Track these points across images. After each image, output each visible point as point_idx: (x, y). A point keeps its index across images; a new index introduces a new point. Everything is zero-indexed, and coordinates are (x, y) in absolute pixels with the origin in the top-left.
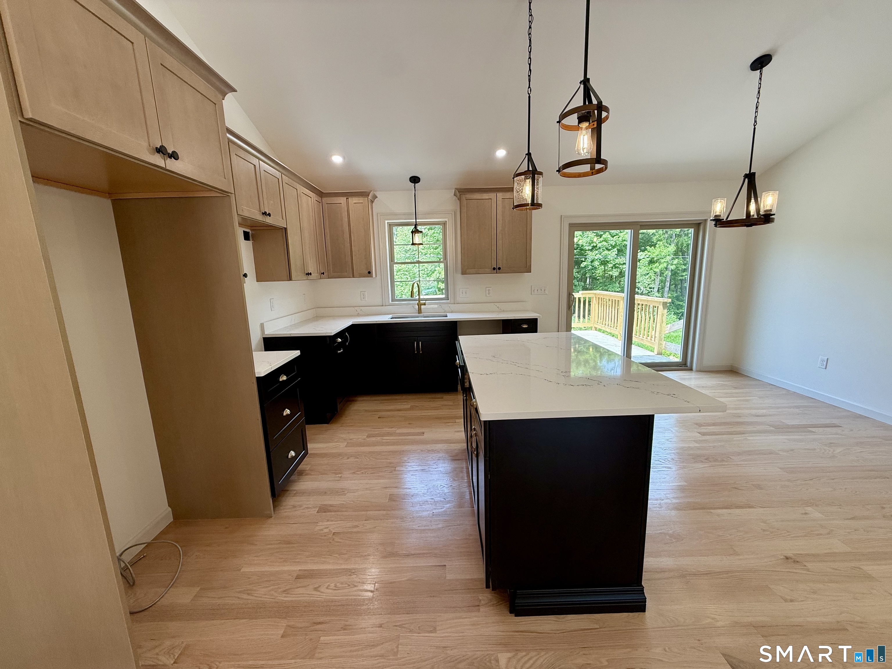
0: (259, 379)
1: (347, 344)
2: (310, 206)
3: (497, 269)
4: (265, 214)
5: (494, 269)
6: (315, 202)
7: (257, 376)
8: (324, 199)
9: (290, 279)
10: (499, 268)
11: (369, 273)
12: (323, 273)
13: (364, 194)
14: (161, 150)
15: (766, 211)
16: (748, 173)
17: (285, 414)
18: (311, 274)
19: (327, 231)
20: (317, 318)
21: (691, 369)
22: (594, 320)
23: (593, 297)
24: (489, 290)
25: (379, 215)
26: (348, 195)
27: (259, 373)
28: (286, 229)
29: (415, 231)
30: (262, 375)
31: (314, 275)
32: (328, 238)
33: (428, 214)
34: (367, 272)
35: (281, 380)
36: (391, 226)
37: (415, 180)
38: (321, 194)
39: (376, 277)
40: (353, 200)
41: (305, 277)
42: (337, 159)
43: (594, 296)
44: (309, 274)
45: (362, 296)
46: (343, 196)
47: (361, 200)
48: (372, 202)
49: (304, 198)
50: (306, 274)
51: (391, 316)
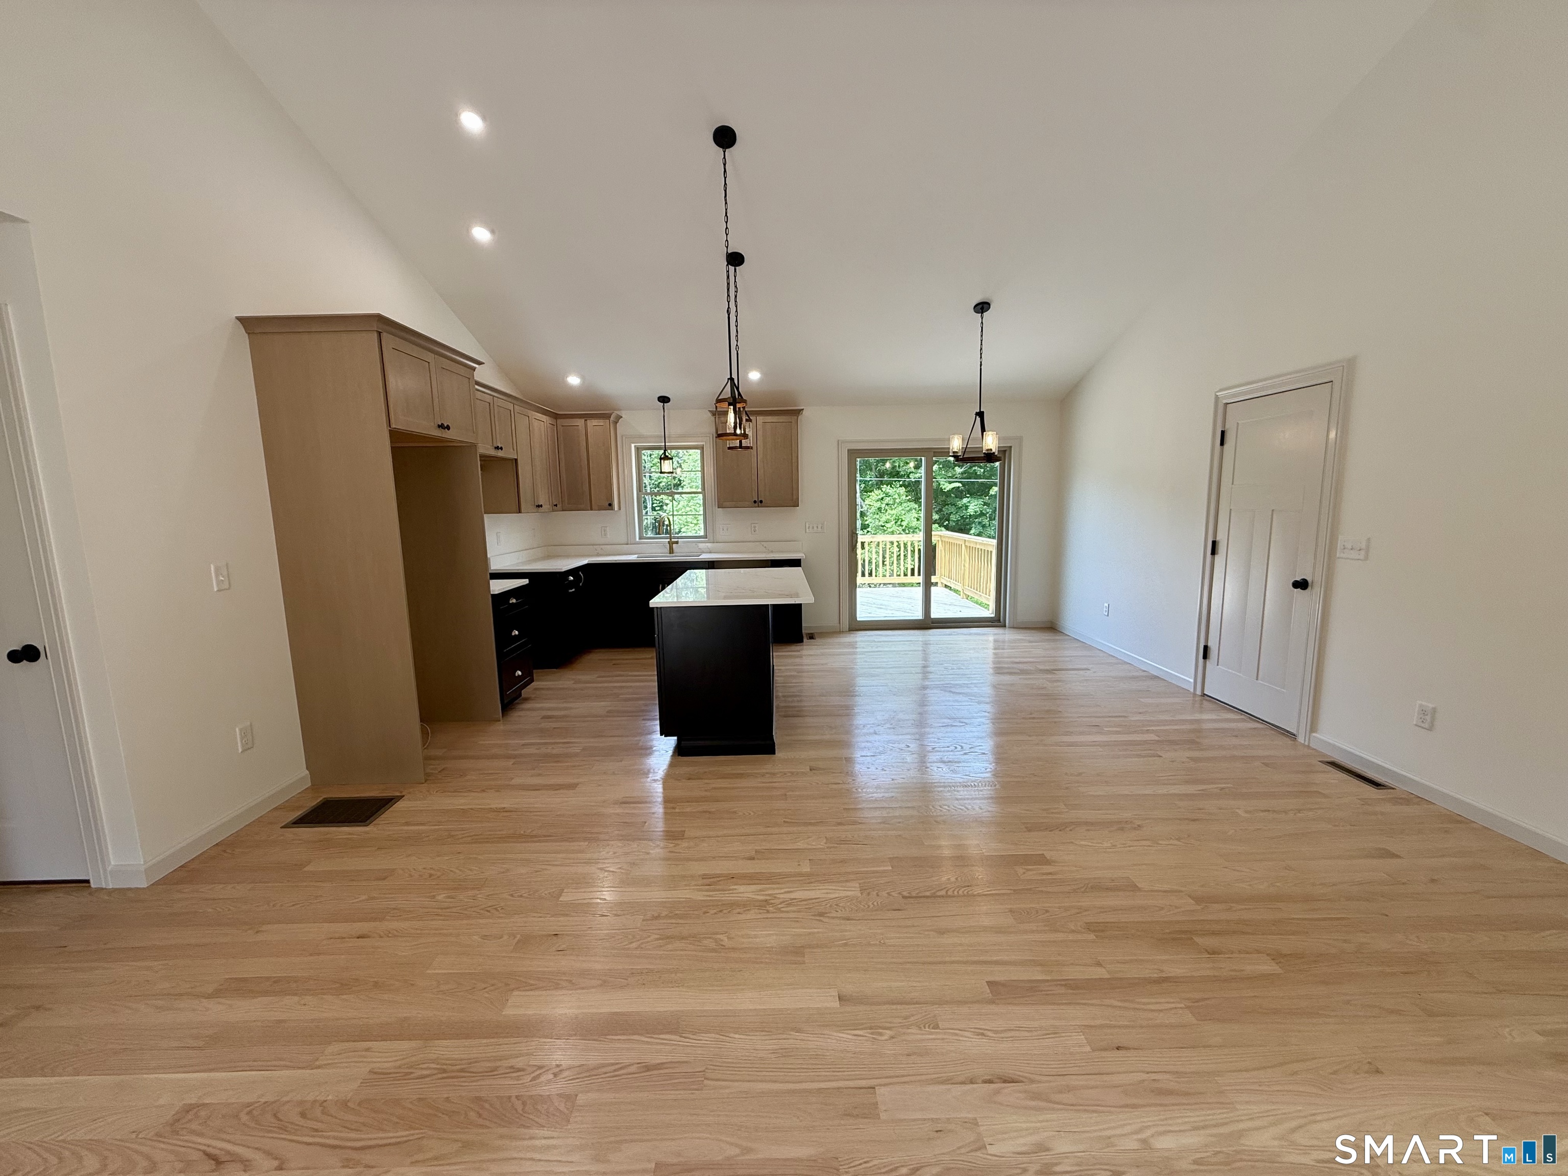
0: (493, 596)
1: (581, 584)
2: (543, 432)
3: (758, 503)
4: (497, 448)
5: (755, 502)
6: (549, 425)
7: (492, 593)
8: (559, 421)
9: (520, 512)
10: (761, 502)
11: (610, 505)
12: (556, 505)
13: (606, 416)
14: (441, 426)
15: (988, 450)
16: (978, 411)
17: (513, 634)
18: (541, 506)
19: (562, 456)
20: (548, 557)
21: (1005, 626)
22: (941, 573)
23: (938, 541)
24: (755, 527)
25: (624, 438)
26: (586, 417)
27: (493, 591)
28: (516, 460)
29: (665, 458)
30: (496, 593)
31: (546, 507)
32: (562, 464)
33: (683, 437)
34: (607, 504)
35: (511, 602)
36: (638, 450)
37: (664, 400)
38: (556, 416)
39: (620, 509)
40: (592, 423)
41: (536, 509)
42: (574, 380)
43: (939, 539)
44: (539, 506)
45: (603, 533)
46: (581, 418)
47: (600, 422)
48: (616, 423)
49: (536, 424)
50: (537, 506)
51: (636, 556)
